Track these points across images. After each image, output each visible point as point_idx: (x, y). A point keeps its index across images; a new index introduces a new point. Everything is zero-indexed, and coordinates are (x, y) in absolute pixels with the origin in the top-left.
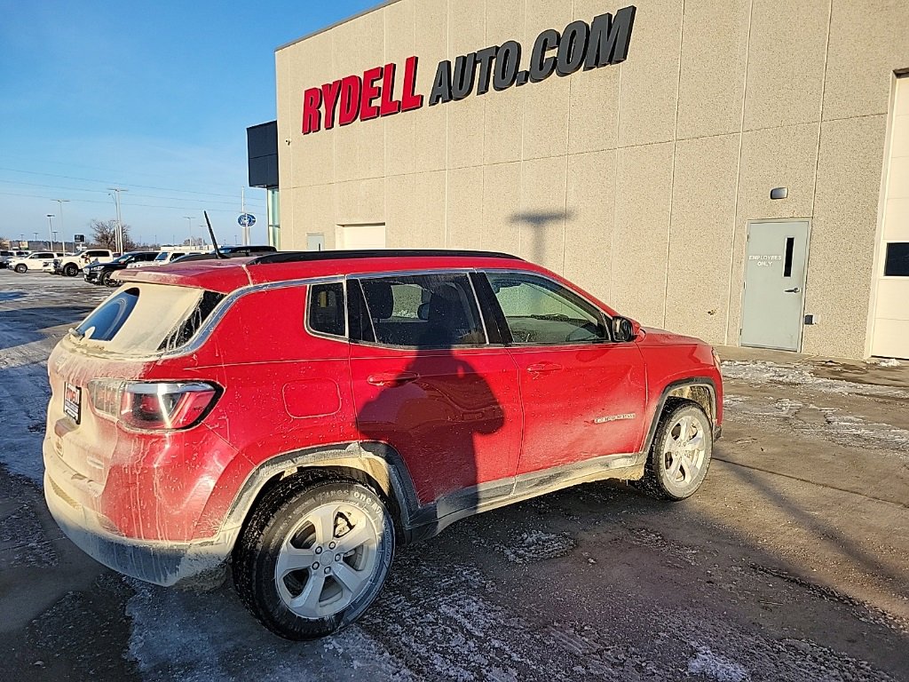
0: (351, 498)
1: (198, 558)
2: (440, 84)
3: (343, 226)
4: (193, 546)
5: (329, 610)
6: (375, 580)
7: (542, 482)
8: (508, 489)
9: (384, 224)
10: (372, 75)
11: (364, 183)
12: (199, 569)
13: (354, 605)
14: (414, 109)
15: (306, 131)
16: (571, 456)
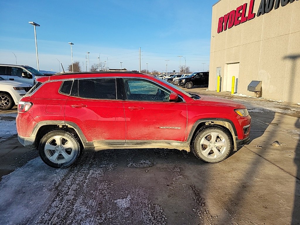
0: (65, 135)
1: (27, 141)
2: (261, 8)
3: (228, 64)
4: (26, 138)
5: (60, 162)
6: (73, 158)
7: (138, 144)
8: (123, 144)
9: (239, 63)
10: (239, 9)
11: (234, 48)
12: (29, 144)
13: (67, 163)
14: (252, 19)
15: (219, 32)
16: (150, 137)
